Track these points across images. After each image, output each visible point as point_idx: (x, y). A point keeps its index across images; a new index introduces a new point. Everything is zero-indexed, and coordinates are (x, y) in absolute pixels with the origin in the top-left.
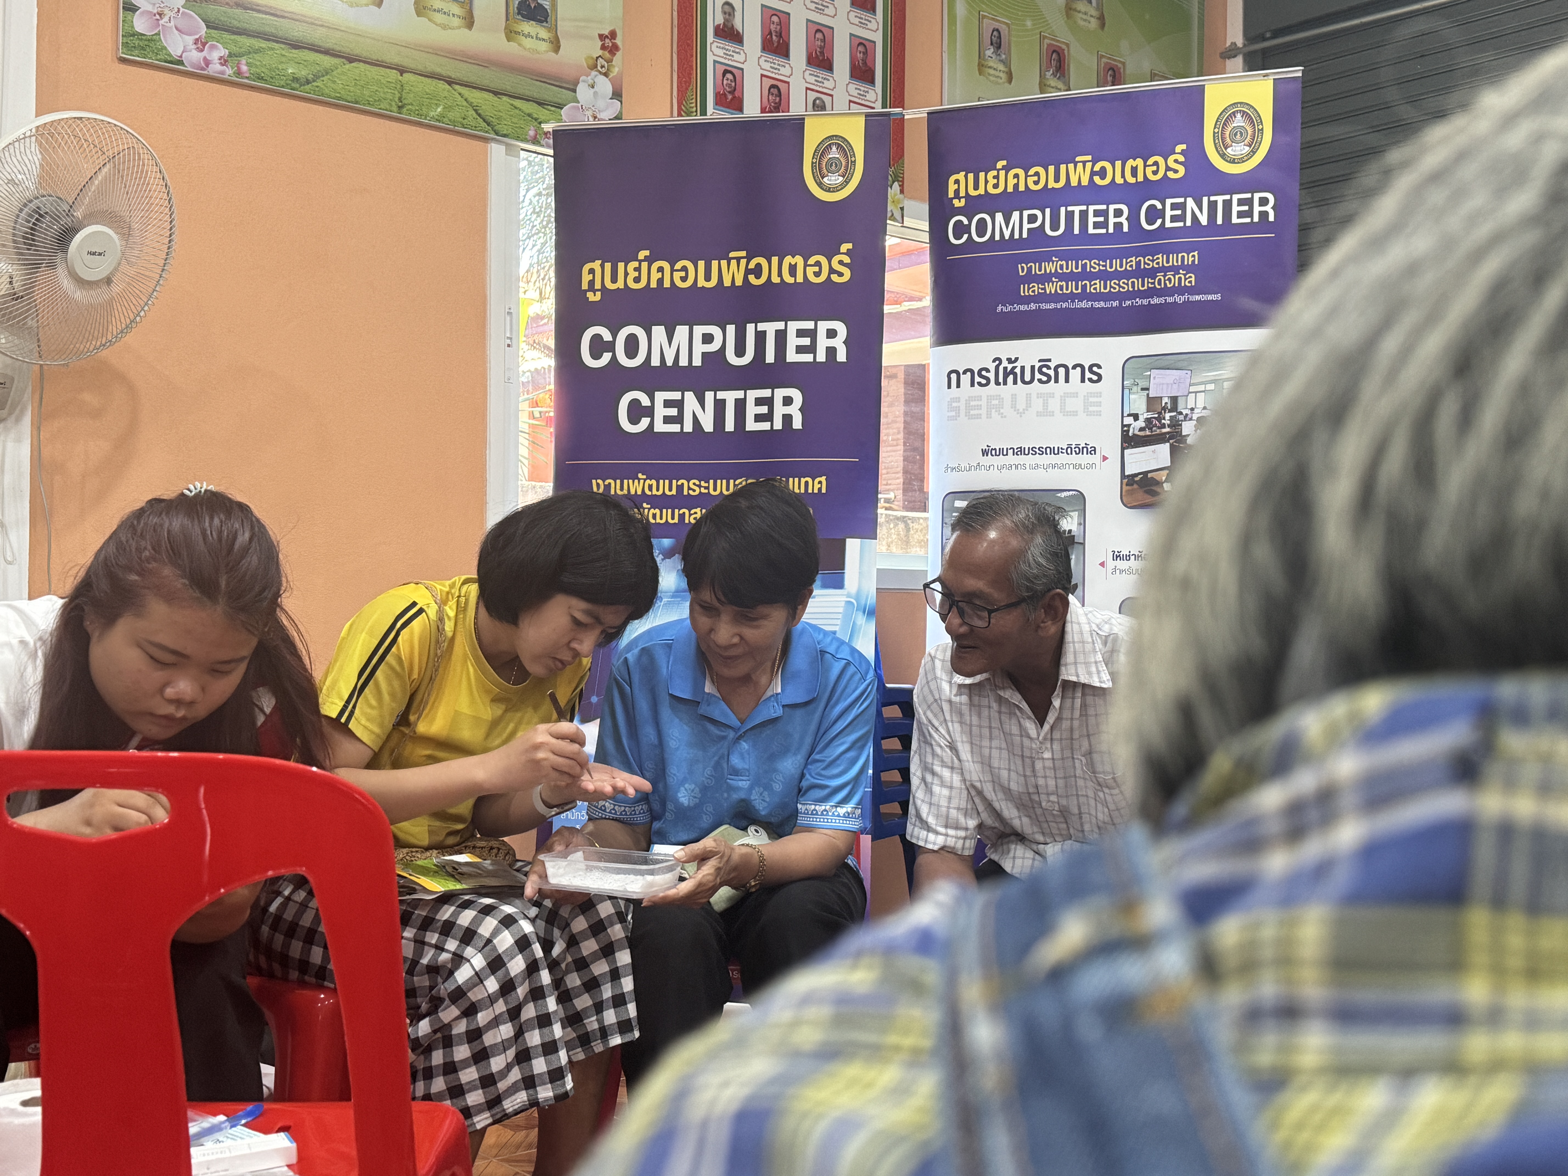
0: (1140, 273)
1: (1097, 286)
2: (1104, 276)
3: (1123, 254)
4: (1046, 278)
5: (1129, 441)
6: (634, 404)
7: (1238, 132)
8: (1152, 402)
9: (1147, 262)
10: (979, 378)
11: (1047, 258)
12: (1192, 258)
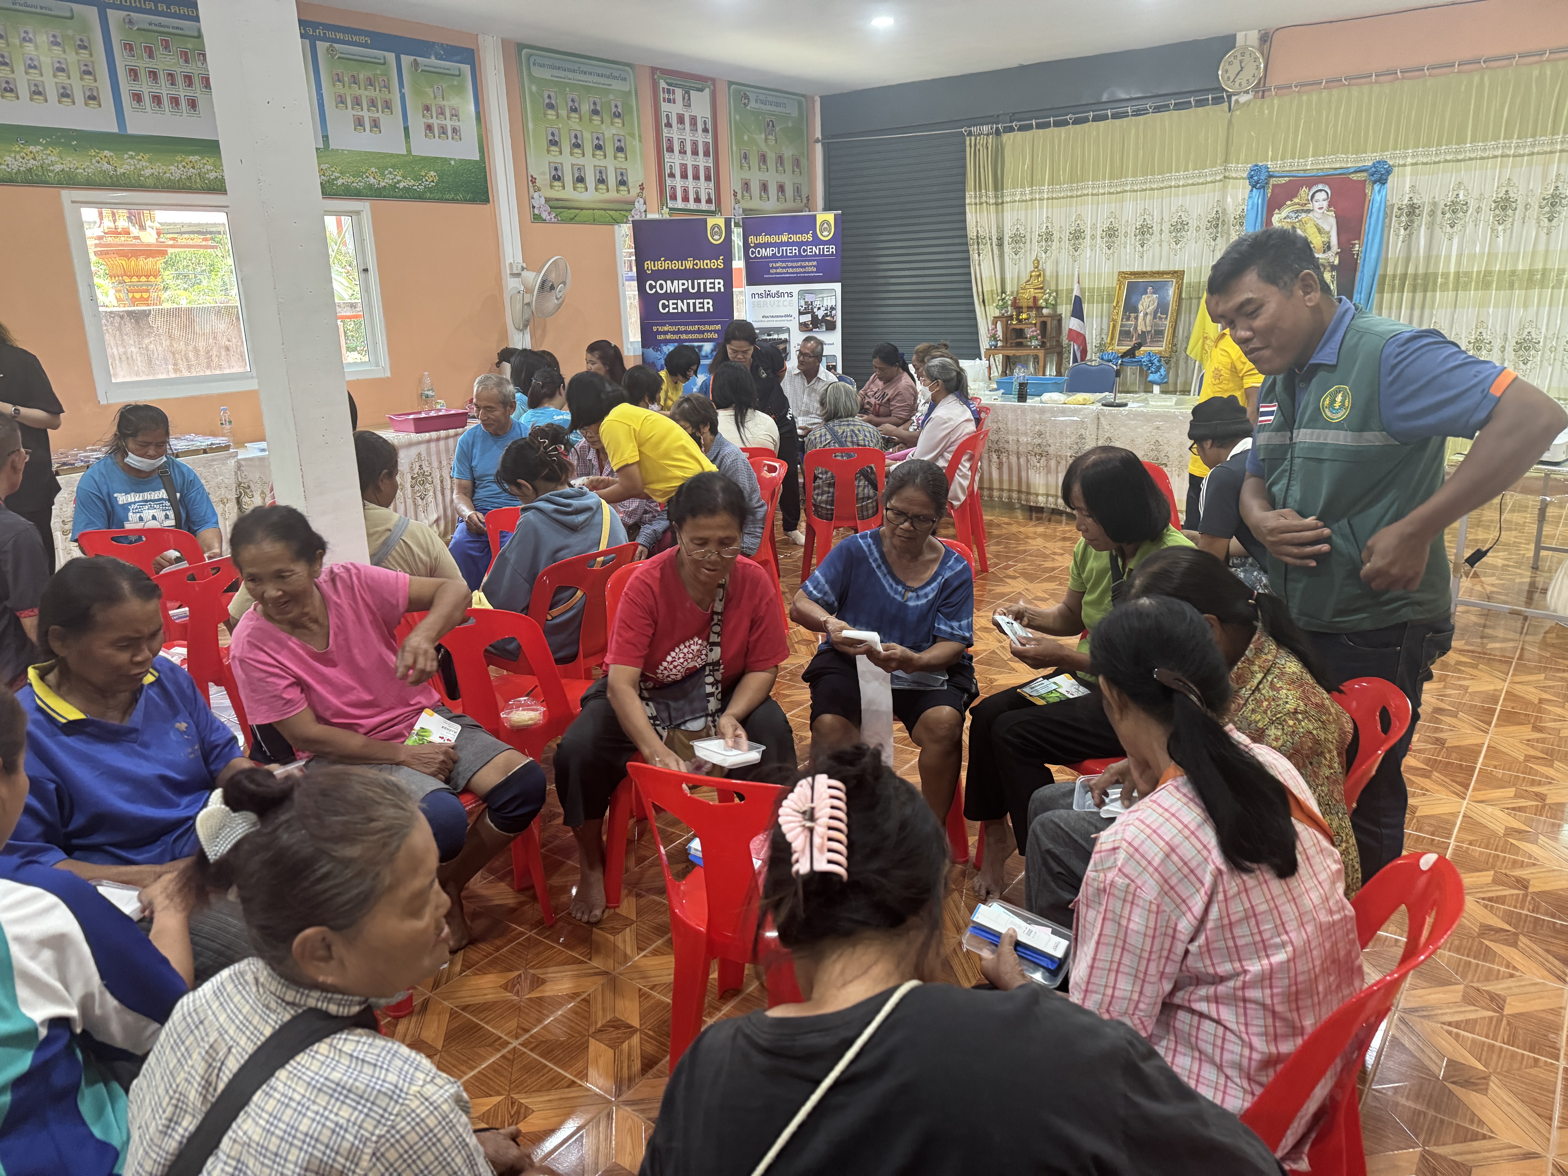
0: (801, 267)
1: (791, 270)
2: (792, 267)
3: (797, 261)
4: (777, 268)
5: (800, 313)
6: (664, 305)
7: (825, 229)
8: (806, 303)
9: (803, 264)
10: (760, 295)
11: (776, 262)
12: (815, 263)
